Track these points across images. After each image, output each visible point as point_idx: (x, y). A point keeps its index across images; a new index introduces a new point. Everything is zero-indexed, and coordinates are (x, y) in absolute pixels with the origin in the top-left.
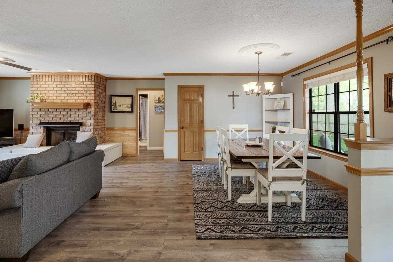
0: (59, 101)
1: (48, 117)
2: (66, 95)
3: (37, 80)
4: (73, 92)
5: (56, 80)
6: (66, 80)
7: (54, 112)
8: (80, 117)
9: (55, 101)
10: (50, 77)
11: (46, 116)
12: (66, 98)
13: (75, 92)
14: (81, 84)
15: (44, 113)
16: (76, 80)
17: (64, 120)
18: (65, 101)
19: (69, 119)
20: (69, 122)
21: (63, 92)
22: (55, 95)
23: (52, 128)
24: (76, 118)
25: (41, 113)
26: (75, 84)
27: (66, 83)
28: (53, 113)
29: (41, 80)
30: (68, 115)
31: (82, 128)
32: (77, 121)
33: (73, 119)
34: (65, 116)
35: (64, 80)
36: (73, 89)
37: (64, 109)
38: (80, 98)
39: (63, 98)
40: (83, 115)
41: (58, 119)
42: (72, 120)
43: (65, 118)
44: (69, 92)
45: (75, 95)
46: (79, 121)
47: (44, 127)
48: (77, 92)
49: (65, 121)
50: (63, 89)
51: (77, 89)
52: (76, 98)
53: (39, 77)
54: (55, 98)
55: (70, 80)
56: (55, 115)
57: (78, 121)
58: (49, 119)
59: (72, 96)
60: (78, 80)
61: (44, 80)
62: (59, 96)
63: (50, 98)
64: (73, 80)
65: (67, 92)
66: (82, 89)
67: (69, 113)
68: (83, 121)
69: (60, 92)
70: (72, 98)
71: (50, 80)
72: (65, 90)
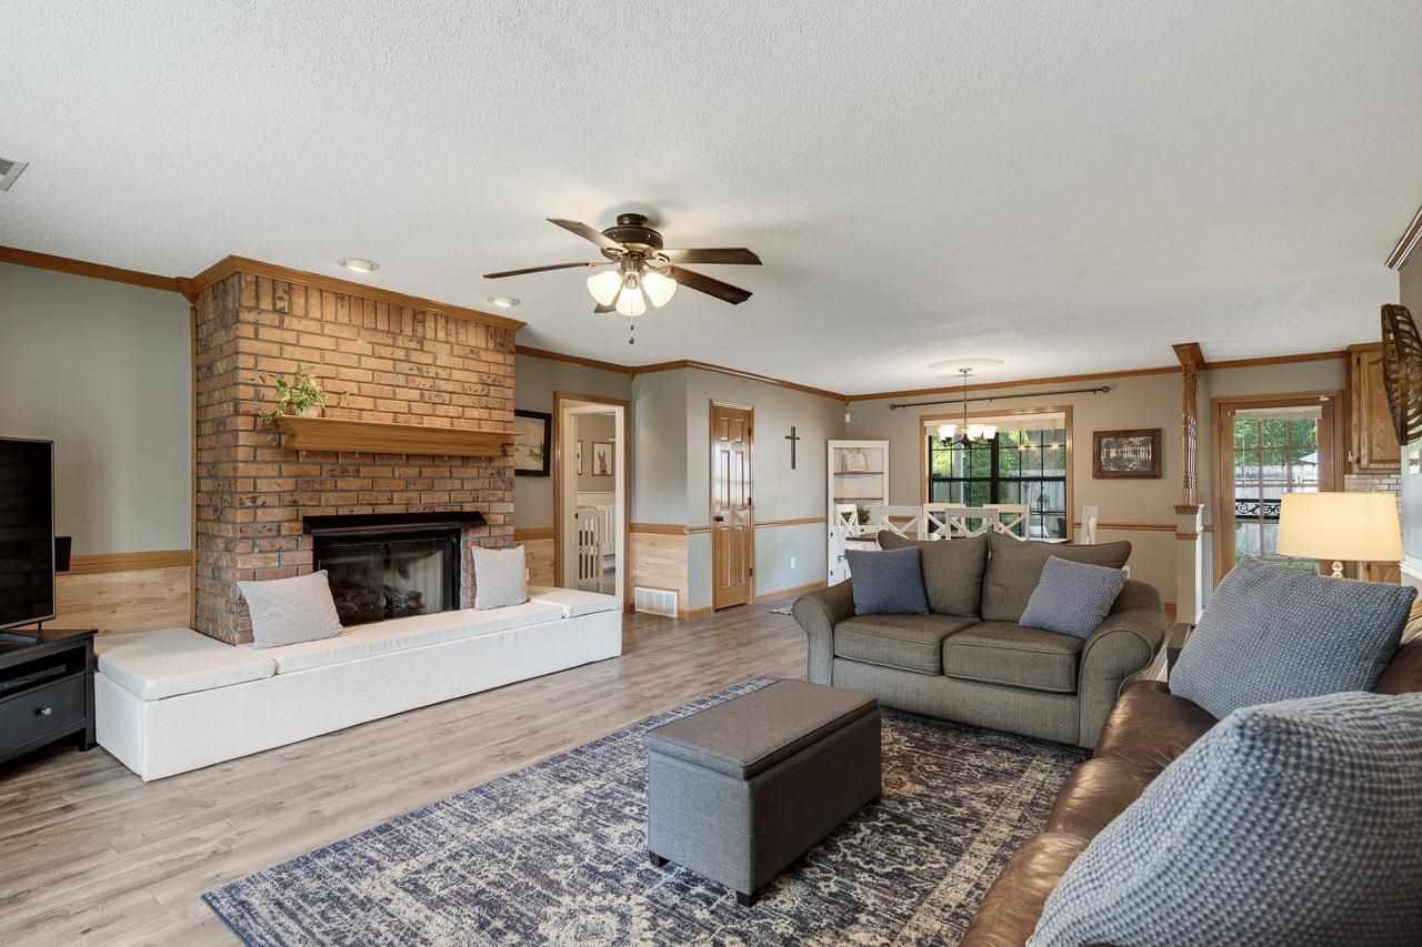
0: (388, 420)
1: (336, 490)
2: (415, 394)
3: (280, 304)
4: (443, 385)
5: (370, 325)
6: (414, 332)
7: (363, 469)
8: (470, 490)
9: (368, 418)
11: (329, 485)
12: (417, 408)
13: (450, 387)
14: (472, 356)
16: (451, 338)
18: (414, 423)
21: (401, 380)
22: (367, 390)
24: (453, 494)
26: (449, 352)
27: (414, 345)
28: (359, 471)
29: (299, 310)
30: (424, 484)
32: (457, 509)
33: (442, 497)
34: (411, 487)
35: (408, 331)
36: (443, 374)
37: (408, 457)
38: (468, 412)
39: (405, 409)
40: (478, 484)
41: (382, 498)
42: (440, 505)
43: (413, 497)
44: (428, 383)
45: (451, 400)
46: (467, 508)
48: (458, 388)
49: (412, 510)
50: (403, 367)
51: (457, 375)
52: (453, 411)
53: (288, 293)
54: (368, 404)
55: (430, 333)
56: (369, 481)
57: (462, 507)
59: (437, 400)
60: (462, 338)
61: (315, 313)
62: (384, 395)
64: (441, 335)
65: (420, 382)
66: (474, 377)
67: (427, 472)
68: (481, 507)
69: (388, 379)
70: (441, 410)
71: (344, 319)
72: (411, 372)
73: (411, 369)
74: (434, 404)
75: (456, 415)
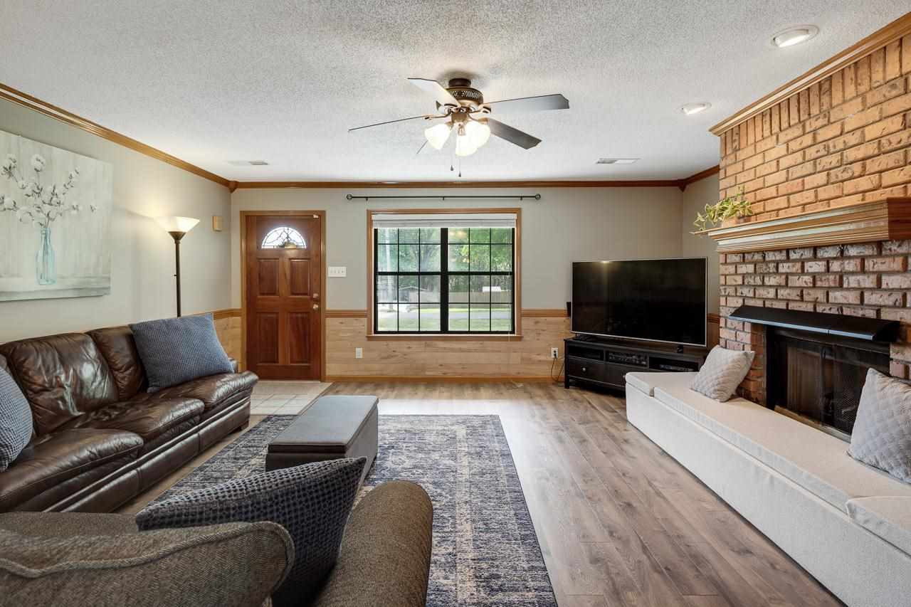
1: (763, 285)
2: (823, 178)
3: (734, 145)
4: (852, 154)
5: (785, 125)
6: (821, 105)
7: (780, 265)
8: (891, 291)
10: (768, 117)
11: (758, 281)
12: (823, 194)
13: (861, 153)
14: (894, 93)
15: (750, 268)
16: (863, 88)
17: (815, 303)
19: (837, 296)
20: (834, 311)
21: (809, 167)
22: (783, 189)
23: (783, 333)
24: (866, 294)
25: (743, 269)
26: (860, 107)
27: (821, 122)
28: (777, 268)
29: (743, 143)
30: (831, 280)
31: (899, 357)
32: (871, 314)
33: (852, 298)
34: (819, 284)
35: (815, 110)
36: (852, 139)
37: (815, 249)
38: (888, 178)
39: (812, 199)
40: (903, 281)
41: (794, 294)
42: (849, 305)
43: (820, 295)
44: (834, 159)
45: (864, 167)
46: (887, 315)
47: (754, 325)
48: (871, 149)
49: (819, 310)
50: (811, 153)
51: (872, 132)
52: (864, 183)
53: (738, 134)
55: (837, 97)
56: (784, 277)
57: (878, 312)
58: (766, 296)
59: (846, 176)
61: (751, 140)
62: (796, 189)
63: (770, 206)
64: (850, 90)
65: (827, 162)
66: (897, 123)
67: (835, 266)
69: (798, 172)
70: (849, 187)
71: (767, 133)
72: (819, 154)
73: (817, 152)
74: (842, 181)
75: (870, 187)
